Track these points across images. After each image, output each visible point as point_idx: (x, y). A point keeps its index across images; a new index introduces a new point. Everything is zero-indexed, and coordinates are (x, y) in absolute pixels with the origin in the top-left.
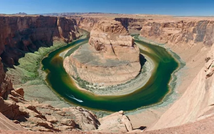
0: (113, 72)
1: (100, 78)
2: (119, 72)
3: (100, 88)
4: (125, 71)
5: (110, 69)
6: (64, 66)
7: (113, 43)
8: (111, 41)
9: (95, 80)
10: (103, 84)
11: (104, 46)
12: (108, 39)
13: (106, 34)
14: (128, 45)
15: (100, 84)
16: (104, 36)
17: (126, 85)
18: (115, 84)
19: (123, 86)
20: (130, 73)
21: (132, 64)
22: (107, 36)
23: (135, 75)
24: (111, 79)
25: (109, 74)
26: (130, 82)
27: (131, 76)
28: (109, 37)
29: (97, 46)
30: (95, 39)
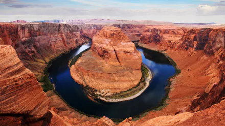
0: (117, 79)
1: (106, 84)
2: (122, 78)
3: (107, 95)
4: (127, 78)
5: (114, 75)
7: (117, 49)
8: (114, 47)
11: (108, 53)
12: (111, 45)
13: (109, 41)
14: (131, 51)
15: (107, 91)
16: (108, 43)
18: (118, 91)
20: (132, 80)
24: (116, 85)
25: (114, 81)
27: (132, 84)
28: (112, 43)
29: (101, 53)
30: (99, 45)
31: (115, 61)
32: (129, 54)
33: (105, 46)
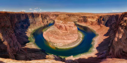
0: (66, 39)
1: (60, 41)
2: (69, 38)
3: (60, 46)
4: (71, 38)
6: (43, 36)
7: (66, 25)
9: (58, 42)
10: (61, 44)
11: (61, 27)
12: (63, 24)
13: (62, 21)
14: (72, 26)
15: (60, 44)
16: (61, 22)
17: (72, 44)
18: (67, 44)
19: (70, 45)
21: (74, 35)
22: (63, 22)
23: (76, 40)
24: (65, 41)
25: (64, 39)
26: (73, 43)
27: (74, 40)
28: (64, 23)
29: (58, 27)
30: (57, 24)
31: (65, 31)
32: (71, 27)
33: (60, 24)
